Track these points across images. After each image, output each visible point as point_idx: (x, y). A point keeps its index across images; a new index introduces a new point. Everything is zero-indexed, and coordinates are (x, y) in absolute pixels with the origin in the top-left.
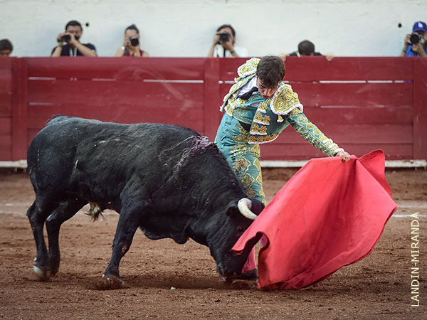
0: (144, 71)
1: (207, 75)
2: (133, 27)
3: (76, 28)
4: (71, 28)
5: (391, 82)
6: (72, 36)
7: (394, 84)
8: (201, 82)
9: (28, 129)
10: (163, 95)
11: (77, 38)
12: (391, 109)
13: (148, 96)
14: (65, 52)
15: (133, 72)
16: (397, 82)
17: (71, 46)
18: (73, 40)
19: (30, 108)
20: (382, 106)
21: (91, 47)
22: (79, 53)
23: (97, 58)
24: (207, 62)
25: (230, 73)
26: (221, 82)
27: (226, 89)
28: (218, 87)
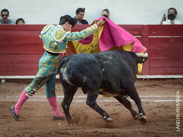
1: (143, 33)
8: (140, 36)
24: (143, 27)
25: (154, 32)
26: (149, 37)
27: (152, 40)
28: (148, 39)
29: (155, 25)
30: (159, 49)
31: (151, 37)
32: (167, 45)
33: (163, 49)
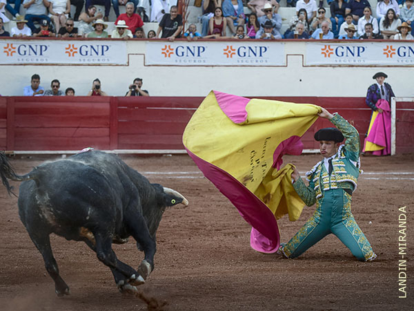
2: (97, 80)
3: (140, 82)
4: (136, 82)
6: (137, 86)
9: (118, 134)
11: (140, 87)
14: (133, 94)
17: (136, 91)
18: (137, 88)
19: (119, 122)
21: (146, 92)
22: (140, 94)
23: (149, 97)
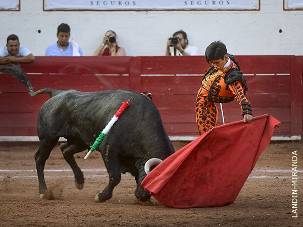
0: (83, 67)
1: (132, 70)
5: (274, 74)
7: (275, 76)
8: (128, 75)
10: (98, 85)
12: (274, 95)
13: (86, 86)
15: (75, 68)
16: (278, 74)
20: (267, 93)
24: (131, 60)
25: (149, 68)
26: (142, 75)
27: (146, 81)
28: (140, 79)
29: (150, 57)
30: (158, 94)
31: (145, 75)
32: (169, 89)
33: (163, 94)
